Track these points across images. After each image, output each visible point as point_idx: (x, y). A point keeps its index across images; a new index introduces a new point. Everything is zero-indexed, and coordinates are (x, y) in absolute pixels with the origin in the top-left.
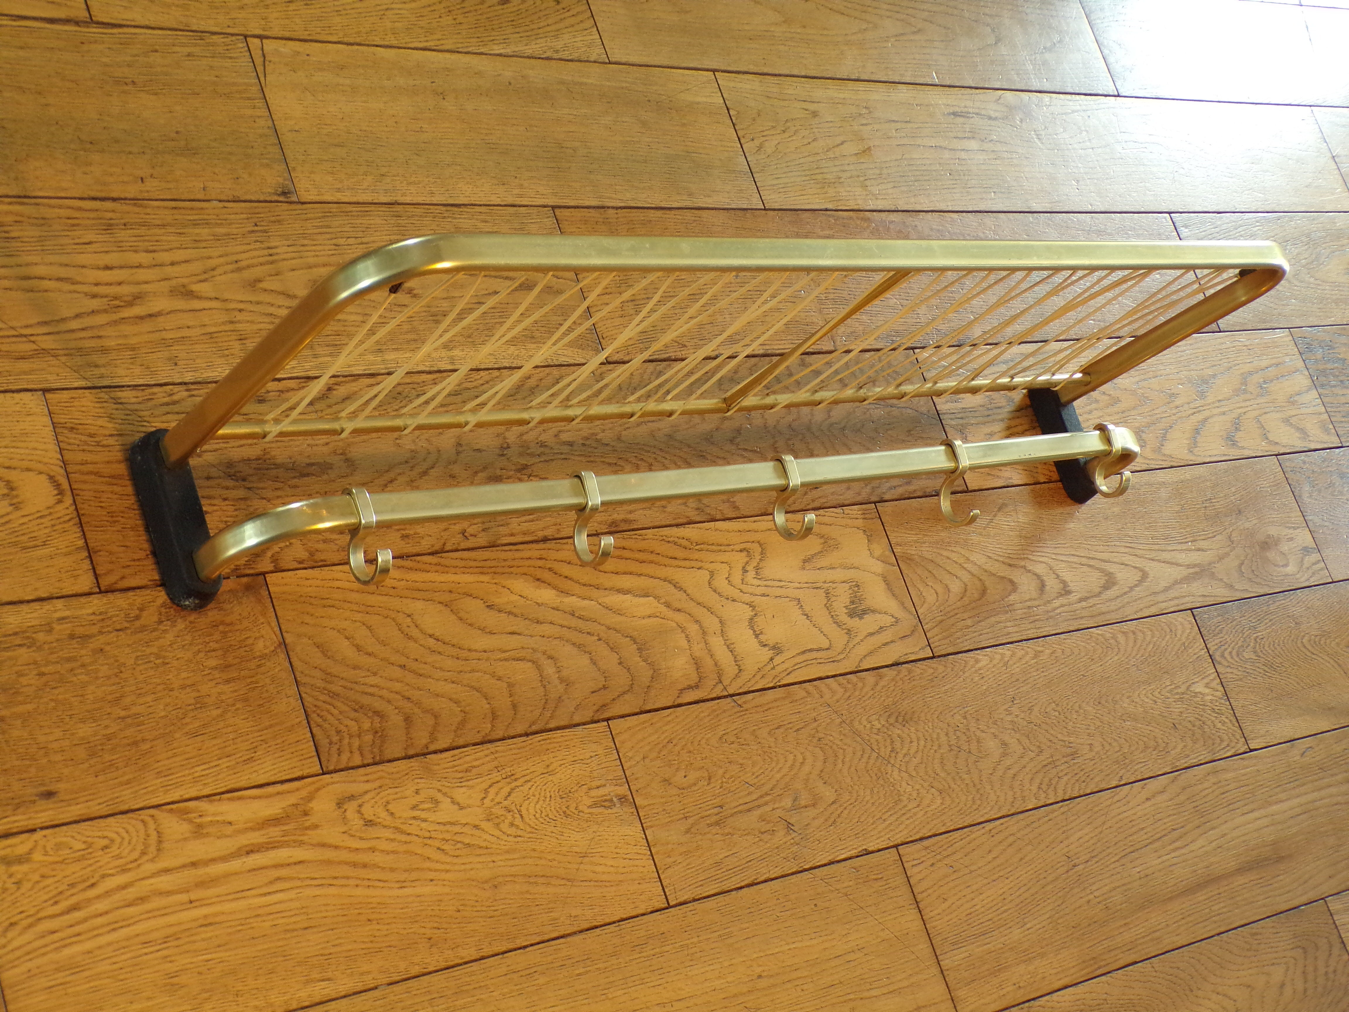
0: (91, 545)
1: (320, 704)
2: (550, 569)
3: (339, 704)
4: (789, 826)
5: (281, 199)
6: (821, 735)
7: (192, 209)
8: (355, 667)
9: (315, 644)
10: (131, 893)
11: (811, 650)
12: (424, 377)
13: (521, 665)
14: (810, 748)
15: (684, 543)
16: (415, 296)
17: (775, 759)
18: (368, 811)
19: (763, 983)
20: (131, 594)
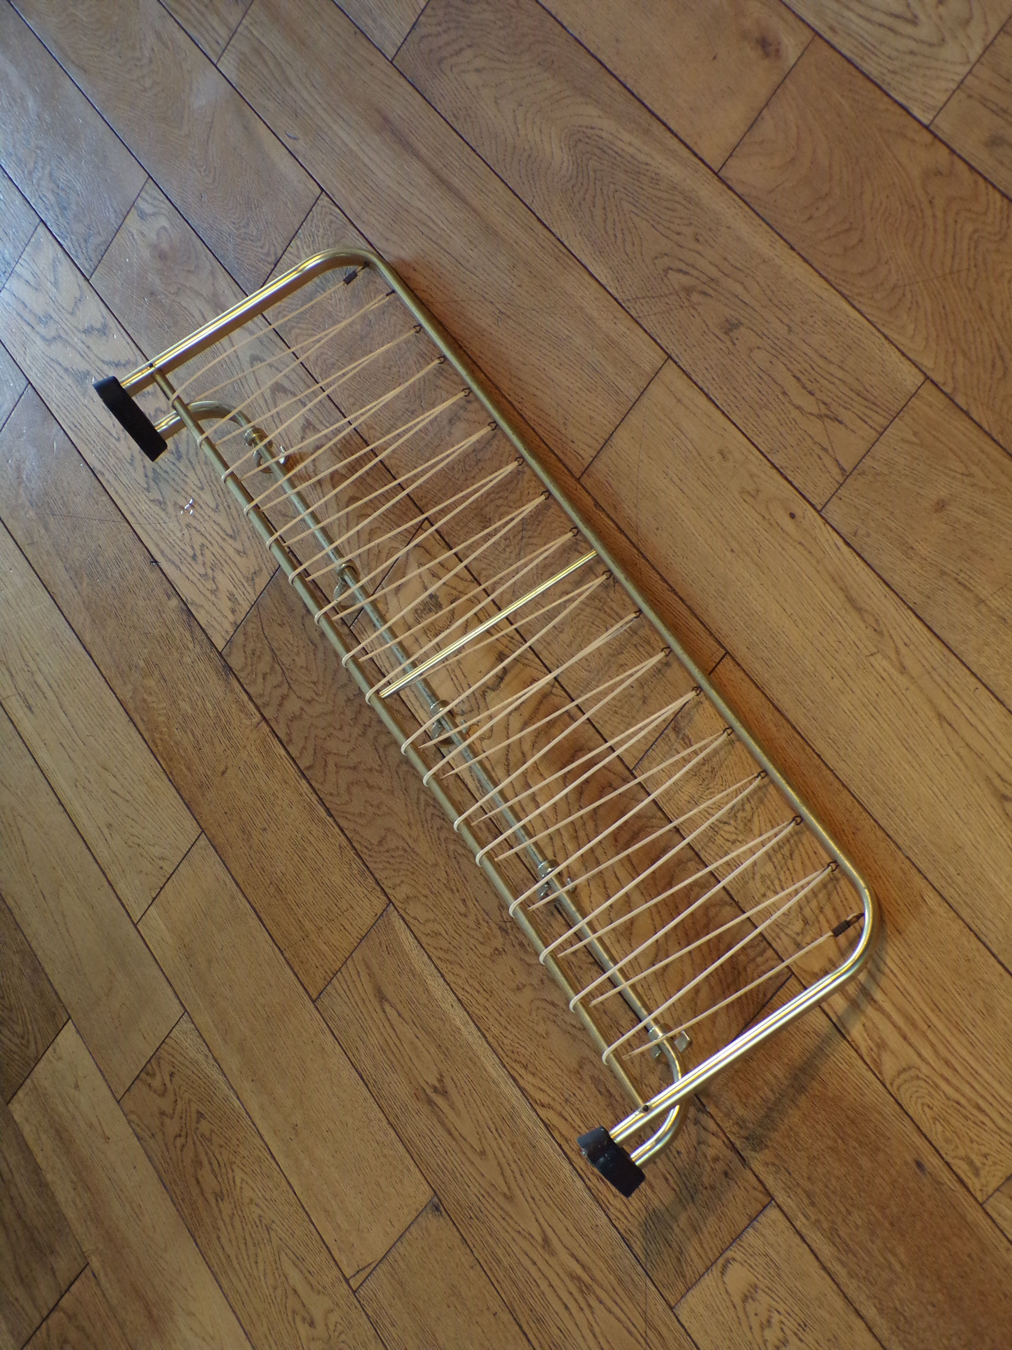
0: (748, 1222)
5: (442, 1209)
7: (491, 1269)
9: (714, 1026)
10: (948, 1073)
12: (490, 1039)
16: (441, 1075)
19: (734, 545)
20: (761, 1177)
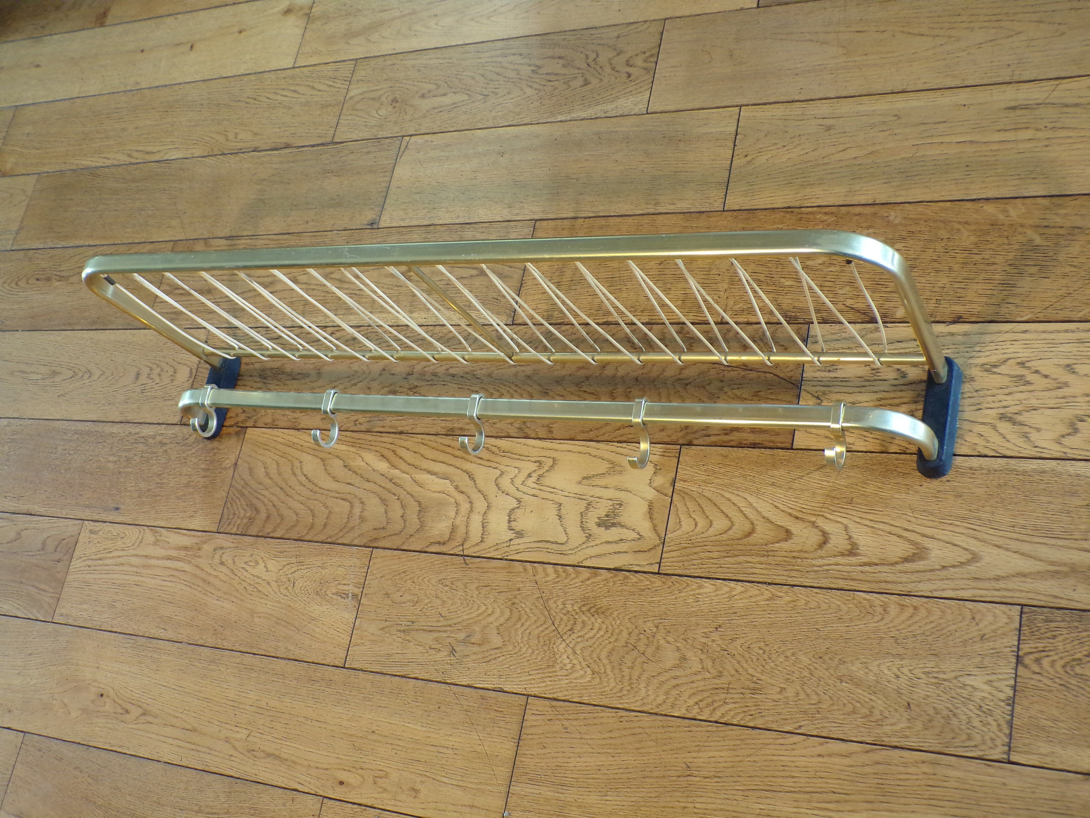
1: (234, 498)
2: (394, 451)
3: (242, 500)
4: (453, 651)
5: (369, 227)
6: (516, 601)
8: (260, 483)
11: (548, 542)
13: (343, 503)
14: (502, 607)
15: (494, 449)
17: (470, 605)
18: (225, 558)
19: (374, 737)
